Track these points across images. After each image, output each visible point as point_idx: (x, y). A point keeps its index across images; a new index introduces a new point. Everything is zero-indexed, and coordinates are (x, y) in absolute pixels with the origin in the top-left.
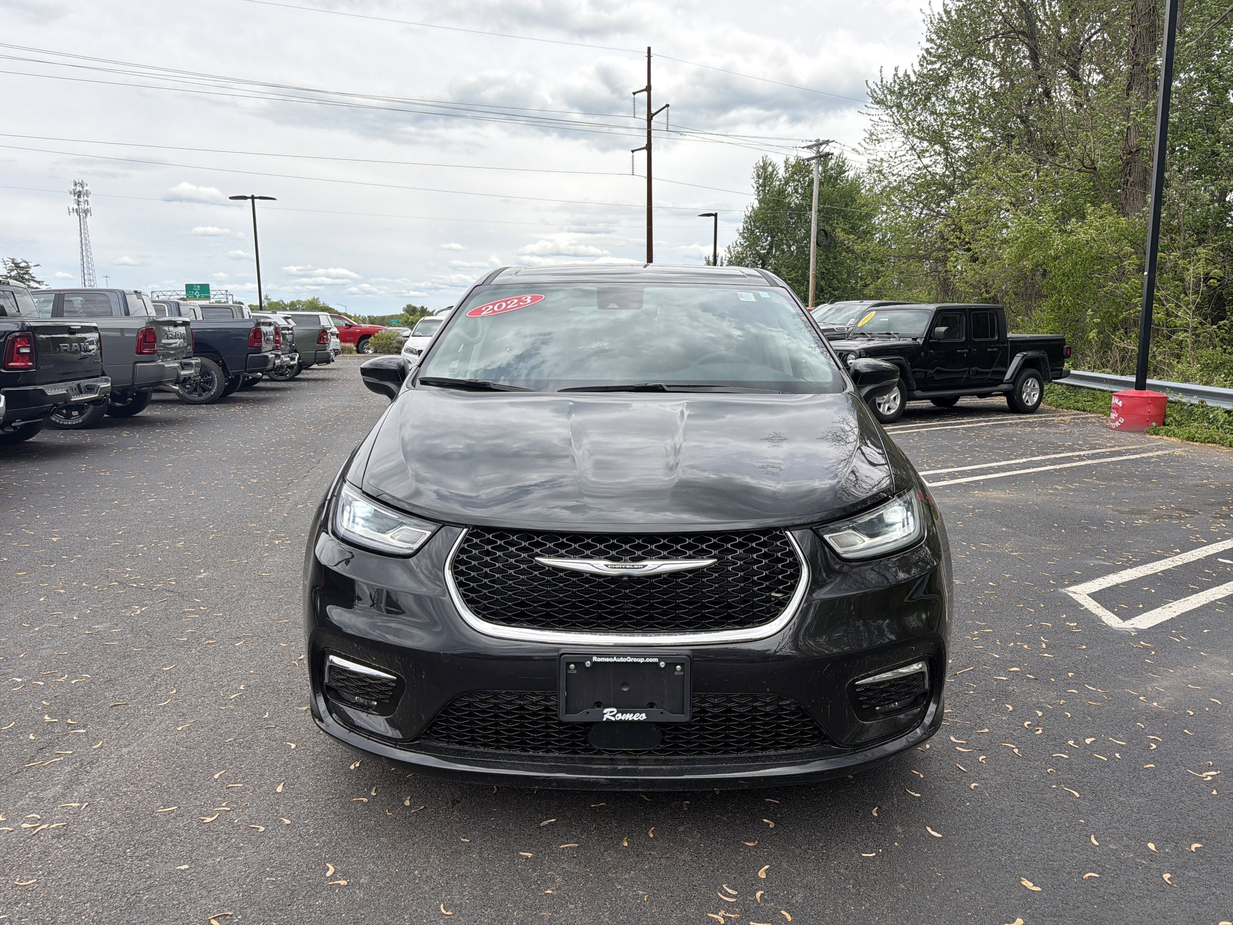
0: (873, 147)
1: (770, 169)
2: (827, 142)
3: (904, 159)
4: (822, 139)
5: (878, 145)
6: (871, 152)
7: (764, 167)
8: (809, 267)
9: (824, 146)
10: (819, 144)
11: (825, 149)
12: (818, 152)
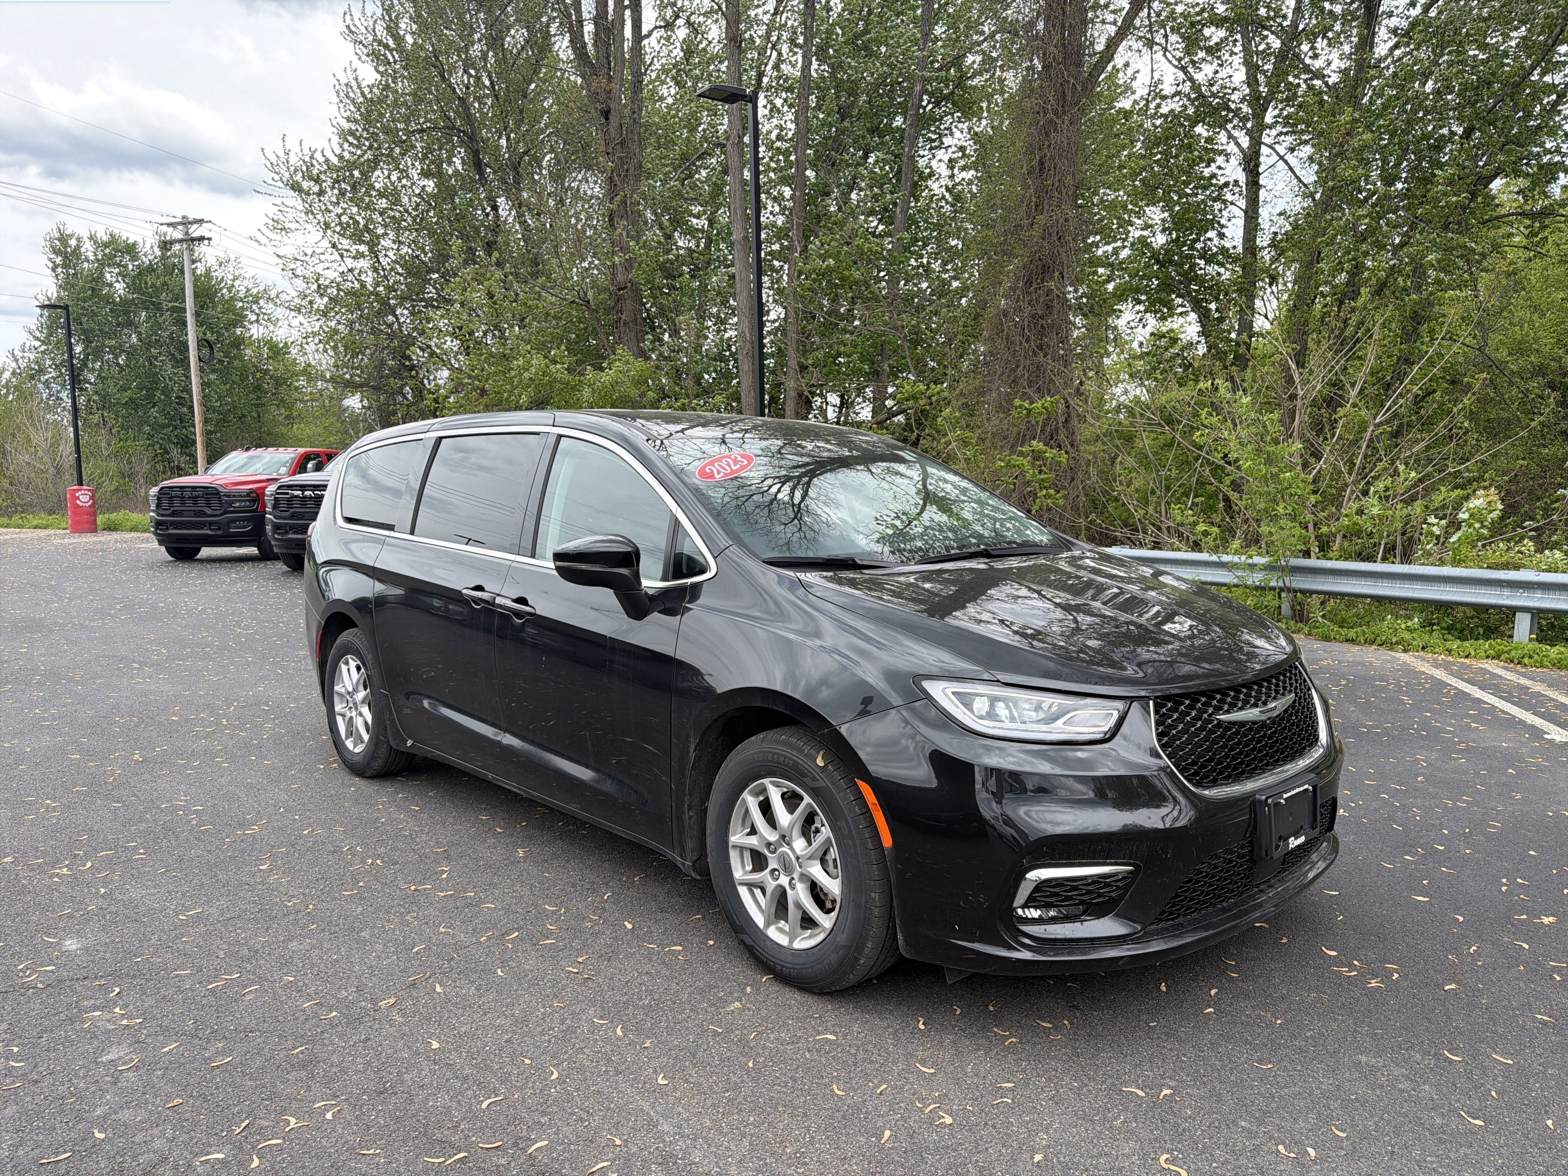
0: (278, 237)
1: (73, 242)
2: (200, 221)
3: (322, 258)
4: (191, 217)
5: (285, 238)
6: (276, 243)
7: (63, 239)
8: (187, 358)
9: (195, 226)
10: (186, 223)
11: (196, 231)
12: (187, 233)
